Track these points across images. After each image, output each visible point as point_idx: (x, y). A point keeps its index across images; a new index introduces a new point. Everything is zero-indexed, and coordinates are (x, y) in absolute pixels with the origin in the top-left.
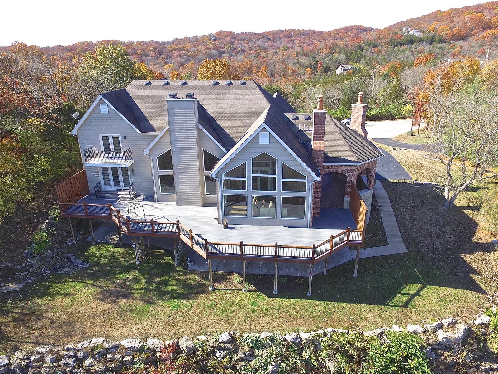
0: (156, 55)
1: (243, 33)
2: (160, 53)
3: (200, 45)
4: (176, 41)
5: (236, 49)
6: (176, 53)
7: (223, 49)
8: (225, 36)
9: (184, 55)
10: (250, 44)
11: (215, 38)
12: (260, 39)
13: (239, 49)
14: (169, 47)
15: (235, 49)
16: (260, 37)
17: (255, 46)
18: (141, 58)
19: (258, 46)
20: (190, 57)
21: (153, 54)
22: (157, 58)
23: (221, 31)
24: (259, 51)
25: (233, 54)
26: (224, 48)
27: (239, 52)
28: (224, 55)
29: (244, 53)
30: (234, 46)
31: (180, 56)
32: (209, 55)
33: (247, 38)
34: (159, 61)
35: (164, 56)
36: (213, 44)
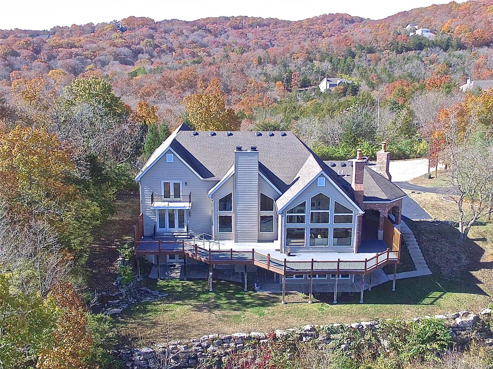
0: (32, 55)
1: (167, 21)
2: (37, 51)
3: (100, 38)
5: (159, 47)
6: (63, 52)
7: (138, 46)
8: (139, 26)
9: (77, 55)
10: (181, 39)
11: (122, 27)
12: (195, 30)
13: (164, 47)
14: (52, 41)
15: (156, 46)
16: (195, 28)
17: (187, 41)
19: (193, 42)
20: (87, 58)
21: (25, 53)
22: (34, 59)
23: (132, 18)
24: (195, 50)
25: (155, 54)
26: (139, 44)
27: (163, 51)
28: (140, 55)
29: (170, 52)
30: (156, 42)
31: (70, 56)
32: (118, 55)
33: (173, 30)
34: (35, 63)
35: (43, 55)
36: (121, 37)
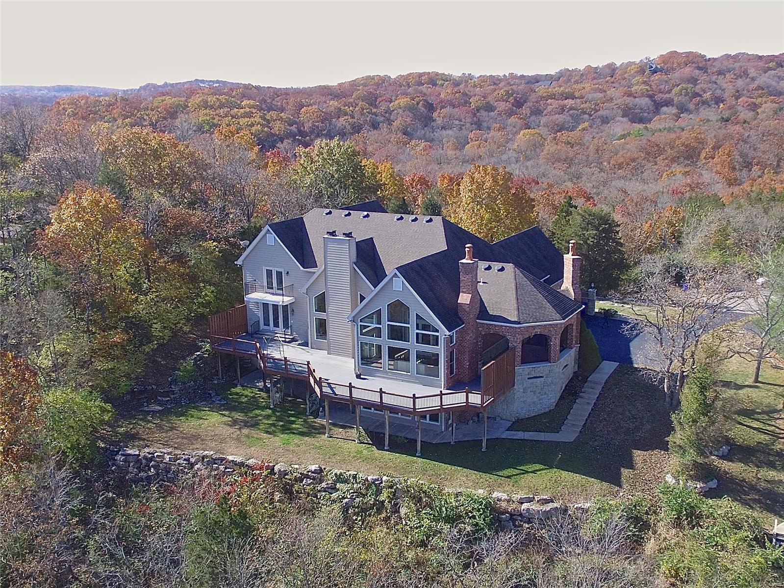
0: (510, 109)
1: (728, 56)
2: (519, 104)
3: (614, 85)
4: (565, 76)
5: (700, 96)
6: (553, 104)
7: (667, 96)
8: (679, 65)
9: (571, 109)
10: (740, 83)
11: (656, 67)
12: (770, 69)
13: (707, 96)
14: (541, 89)
15: (697, 95)
16: (771, 65)
17: (751, 87)
18: (475, 115)
19: (759, 88)
20: (585, 113)
21: (502, 106)
22: (510, 113)
23: (674, 54)
24: (759, 100)
25: (692, 106)
26: (669, 92)
27: (704, 103)
28: (664, 109)
29: (717, 103)
30: (697, 89)
32: (630, 109)
33: (734, 69)
34: (513, 120)
35: (525, 110)
36: (645, 83)
